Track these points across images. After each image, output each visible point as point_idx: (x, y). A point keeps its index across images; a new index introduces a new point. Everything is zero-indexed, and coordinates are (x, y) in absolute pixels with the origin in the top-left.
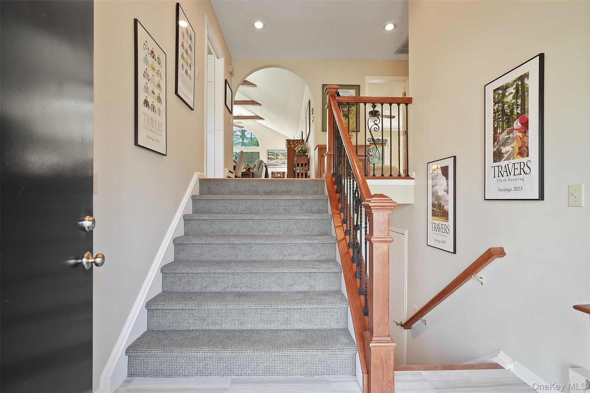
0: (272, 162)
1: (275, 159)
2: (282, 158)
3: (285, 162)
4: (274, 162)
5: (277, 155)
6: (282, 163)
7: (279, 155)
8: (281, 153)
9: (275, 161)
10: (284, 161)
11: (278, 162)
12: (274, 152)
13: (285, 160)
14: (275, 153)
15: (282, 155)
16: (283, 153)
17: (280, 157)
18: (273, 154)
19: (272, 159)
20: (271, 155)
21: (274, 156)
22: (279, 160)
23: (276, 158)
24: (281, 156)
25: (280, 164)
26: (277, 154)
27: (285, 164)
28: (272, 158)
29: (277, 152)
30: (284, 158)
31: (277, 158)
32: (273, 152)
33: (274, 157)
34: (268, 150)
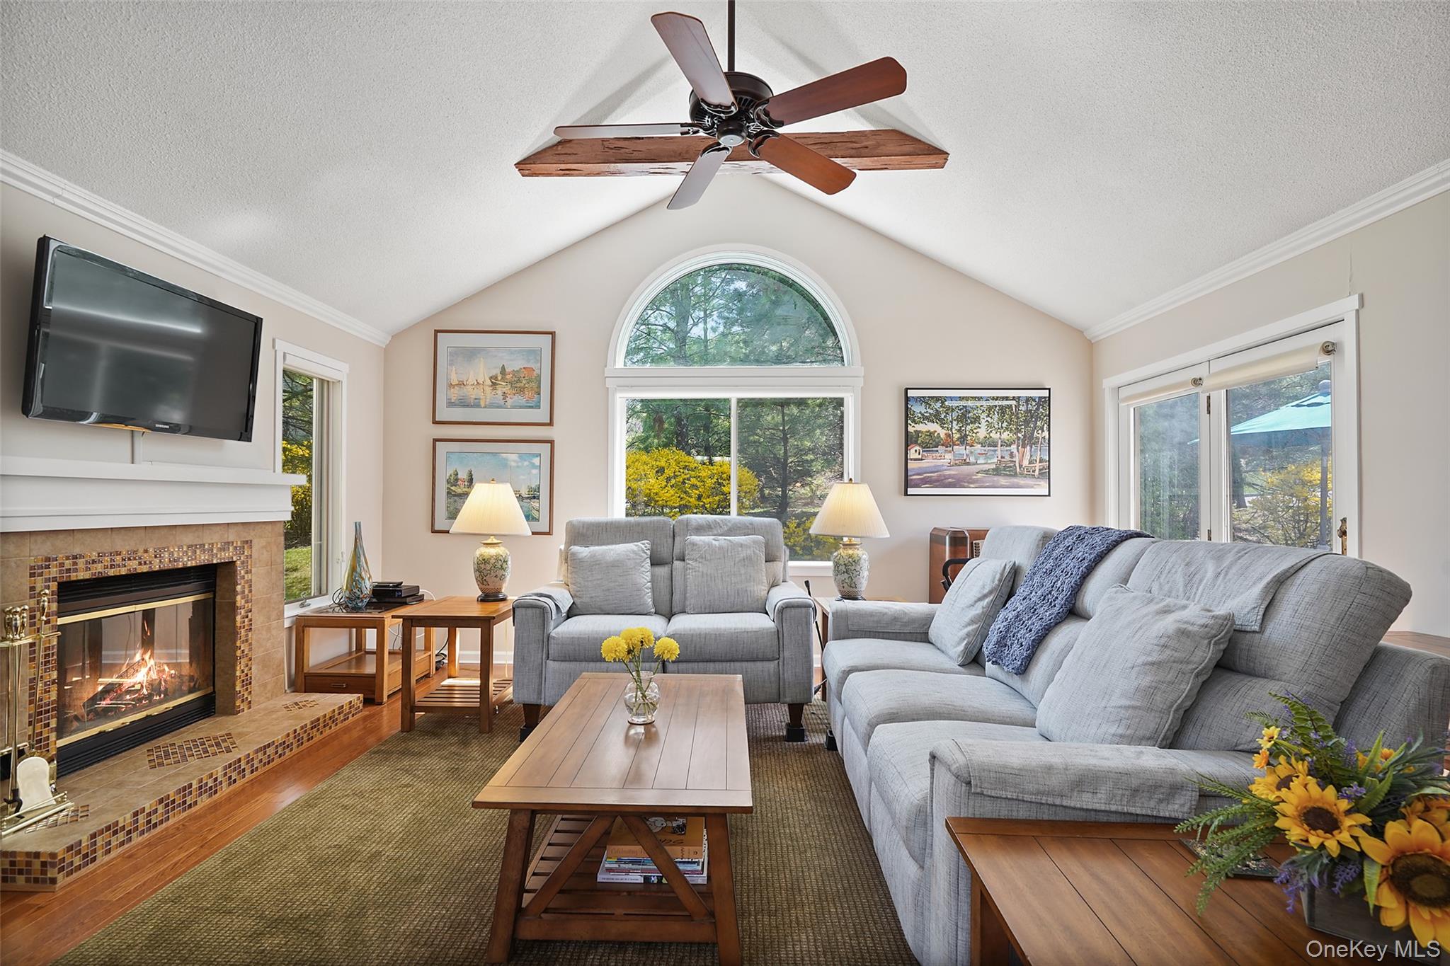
0: (929, 462)
1: (949, 443)
2: (995, 435)
3: (1017, 459)
4: (942, 460)
5: (966, 417)
6: (997, 471)
7: (976, 420)
8: (990, 408)
9: (949, 456)
10: (1012, 455)
11: (972, 460)
12: (942, 400)
13: (1014, 447)
14: (955, 404)
15: (996, 417)
16: (1005, 403)
17: (982, 433)
18: (939, 409)
19: (930, 443)
20: (925, 418)
21: (942, 423)
22: (978, 446)
23: (956, 436)
24: (989, 425)
25: (986, 472)
26: (966, 410)
27: (1015, 475)
28: (930, 434)
29: (967, 399)
30: (1005, 436)
31: (963, 440)
32: (937, 399)
33: (942, 433)
34: (907, 389)
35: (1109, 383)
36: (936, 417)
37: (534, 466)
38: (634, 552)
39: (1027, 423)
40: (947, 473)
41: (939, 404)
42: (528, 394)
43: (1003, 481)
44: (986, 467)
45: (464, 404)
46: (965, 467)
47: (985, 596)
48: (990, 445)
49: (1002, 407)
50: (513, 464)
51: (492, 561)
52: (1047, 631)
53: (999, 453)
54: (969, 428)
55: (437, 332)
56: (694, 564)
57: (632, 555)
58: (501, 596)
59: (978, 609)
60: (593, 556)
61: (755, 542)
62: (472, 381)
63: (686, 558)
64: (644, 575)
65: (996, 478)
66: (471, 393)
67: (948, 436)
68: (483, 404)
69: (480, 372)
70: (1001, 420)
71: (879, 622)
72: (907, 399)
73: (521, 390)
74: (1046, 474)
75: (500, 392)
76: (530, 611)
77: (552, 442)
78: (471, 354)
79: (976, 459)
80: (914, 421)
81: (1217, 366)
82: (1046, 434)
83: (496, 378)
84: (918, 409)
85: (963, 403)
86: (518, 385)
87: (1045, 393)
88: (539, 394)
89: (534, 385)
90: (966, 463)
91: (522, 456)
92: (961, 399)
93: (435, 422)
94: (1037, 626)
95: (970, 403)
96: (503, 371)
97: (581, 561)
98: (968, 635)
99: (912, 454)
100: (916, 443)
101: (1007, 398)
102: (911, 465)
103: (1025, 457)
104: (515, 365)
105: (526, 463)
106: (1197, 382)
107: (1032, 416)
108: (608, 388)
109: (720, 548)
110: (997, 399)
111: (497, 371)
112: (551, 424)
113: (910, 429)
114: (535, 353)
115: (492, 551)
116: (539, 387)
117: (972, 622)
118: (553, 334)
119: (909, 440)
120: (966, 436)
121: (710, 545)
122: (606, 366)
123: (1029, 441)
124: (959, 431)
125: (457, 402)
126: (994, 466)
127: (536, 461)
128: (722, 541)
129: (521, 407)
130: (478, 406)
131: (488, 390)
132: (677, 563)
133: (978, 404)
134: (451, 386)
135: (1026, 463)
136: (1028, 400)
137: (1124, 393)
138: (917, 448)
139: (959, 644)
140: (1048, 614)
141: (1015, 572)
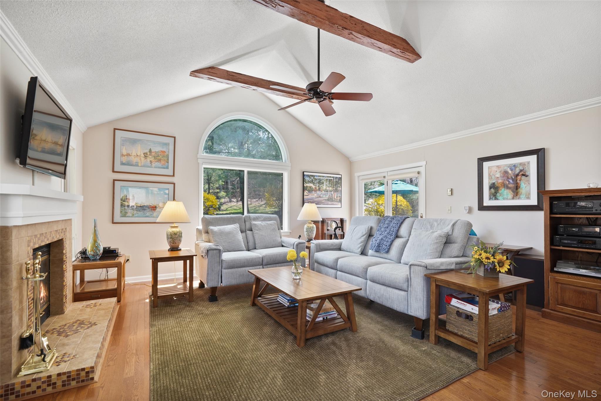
0: (310, 196)
1: (315, 191)
2: (328, 188)
4: (314, 195)
5: (320, 182)
6: (328, 200)
7: (323, 183)
8: (327, 180)
9: (315, 195)
10: (332, 195)
11: (322, 196)
12: (314, 176)
13: (332, 192)
14: (317, 178)
15: (328, 183)
16: (330, 178)
17: (324, 187)
19: (311, 190)
20: (309, 182)
21: (314, 183)
22: (323, 192)
23: (318, 188)
24: (326, 185)
25: (325, 200)
26: (320, 180)
27: (333, 201)
28: (310, 187)
30: (331, 189)
31: (319, 189)
32: (312, 176)
33: (314, 187)
34: (303, 172)
35: (356, 175)
36: (312, 182)
37: (165, 194)
38: (235, 228)
39: (336, 185)
40: (315, 200)
41: (313, 178)
42: (162, 162)
43: (330, 203)
44: (326, 198)
45: (128, 164)
46: (320, 198)
47: (364, 235)
48: (326, 192)
49: (329, 180)
50: (156, 192)
51: (178, 234)
52: (393, 241)
53: (329, 194)
54: (321, 186)
55: (115, 129)
56: (257, 231)
57: (235, 229)
58: (179, 249)
59: (363, 239)
60: (220, 230)
61: (275, 223)
62: (134, 153)
63: (253, 229)
64: (240, 237)
65: (328, 202)
66: (134, 160)
67: (315, 188)
68: (140, 165)
69: (138, 151)
70: (329, 184)
71: (328, 246)
72: (304, 175)
73: (160, 160)
74: (340, 201)
75: (148, 160)
76: (215, 251)
77: (174, 184)
78: (134, 142)
79: (323, 196)
80: (306, 183)
81: (389, 174)
82: (340, 188)
83: (147, 154)
84: (307, 179)
85: (319, 178)
86: (158, 158)
87: (340, 176)
88: (168, 163)
89: (166, 159)
90: (320, 197)
91: (160, 189)
92: (319, 176)
93: (113, 171)
94: (390, 240)
95: (321, 178)
96: (150, 151)
97: (216, 232)
98: (361, 246)
99: (305, 193)
100: (306, 190)
101: (331, 177)
102: (305, 197)
103: (335, 195)
104: (157, 149)
105: (162, 192)
106: (384, 177)
107: (337, 183)
108: (199, 163)
109: (265, 225)
110: (328, 177)
111: (147, 151)
112: (174, 176)
113: (305, 185)
114: (167, 144)
115: (175, 230)
116: (168, 159)
117: (361, 242)
118: (175, 138)
119: (304, 189)
120: (320, 188)
121: (261, 225)
122: (198, 154)
123: (336, 191)
124: (318, 186)
125: (126, 163)
126: (327, 198)
127: (167, 192)
128: (264, 223)
129: (159, 168)
130: (137, 165)
131: (143, 159)
132: (248, 232)
133: (323, 178)
134: (123, 155)
135: (335, 197)
136: (336, 178)
137: (361, 178)
138: (307, 191)
139: (358, 249)
140: (392, 237)
141: (371, 228)
